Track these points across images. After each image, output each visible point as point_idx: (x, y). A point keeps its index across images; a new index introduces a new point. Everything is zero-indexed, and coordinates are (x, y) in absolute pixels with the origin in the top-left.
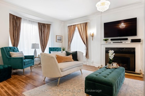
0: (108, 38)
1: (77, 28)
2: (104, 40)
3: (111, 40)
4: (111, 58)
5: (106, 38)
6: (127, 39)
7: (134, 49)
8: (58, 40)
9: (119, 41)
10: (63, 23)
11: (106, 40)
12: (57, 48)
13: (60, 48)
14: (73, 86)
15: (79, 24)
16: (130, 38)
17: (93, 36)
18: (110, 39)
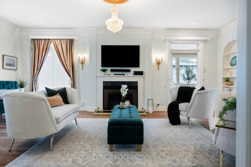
0: (106, 68)
1: (52, 46)
2: (101, 70)
3: (112, 71)
4: (124, 95)
5: (104, 68)
6: (129, 71)
7: (136, 83)
8: (8, 65)
9: (121, 73)
10: (18, 30)
11: (104, 71)
12: (7, 83)
13: (15, 82)
14: (77, 143)
15: (57, 39)
16: (133, 70)
17: (83, 63)
18: (109, 69)
